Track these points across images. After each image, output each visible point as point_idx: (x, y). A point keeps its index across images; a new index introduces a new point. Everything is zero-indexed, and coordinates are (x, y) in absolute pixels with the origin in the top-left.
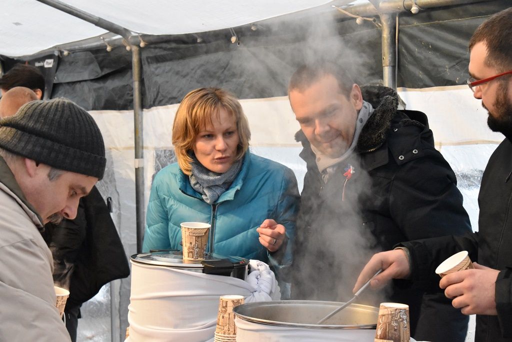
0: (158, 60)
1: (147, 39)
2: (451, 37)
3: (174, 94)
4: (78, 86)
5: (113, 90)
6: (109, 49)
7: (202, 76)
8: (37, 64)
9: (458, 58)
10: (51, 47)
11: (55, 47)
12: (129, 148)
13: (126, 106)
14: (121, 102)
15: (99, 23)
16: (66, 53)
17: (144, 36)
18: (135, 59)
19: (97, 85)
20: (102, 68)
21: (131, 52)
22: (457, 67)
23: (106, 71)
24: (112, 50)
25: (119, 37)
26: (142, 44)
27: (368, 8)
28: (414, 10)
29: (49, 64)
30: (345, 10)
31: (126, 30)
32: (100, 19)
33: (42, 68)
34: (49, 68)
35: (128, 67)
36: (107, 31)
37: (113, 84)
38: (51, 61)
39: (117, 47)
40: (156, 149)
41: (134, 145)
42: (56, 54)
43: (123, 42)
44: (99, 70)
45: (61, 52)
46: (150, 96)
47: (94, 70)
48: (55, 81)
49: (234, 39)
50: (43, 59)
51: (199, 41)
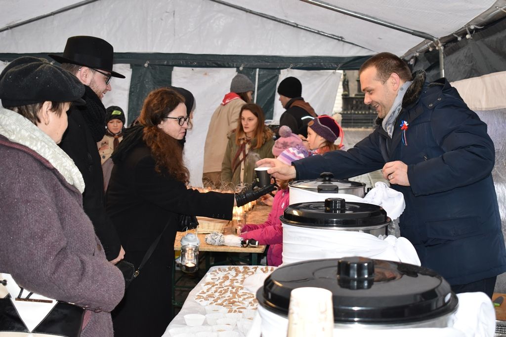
6: (431, 49)
8: (409, 63)
10: (407, 51)
11: (410, 51)
15: (415, 33)
16: (417, 54)
18: (442, 56)
20: (430, 62)
21: (438, 50)
23: (432, 63)
25: (432, 42)
32: (415, 31)
34: (412, 65)
36: (424, 39)
38: (412, 60)
43: (434, 45)
47: (427, 65)
49: (468, 36)
50: (409, 61)
51: (459, 39)
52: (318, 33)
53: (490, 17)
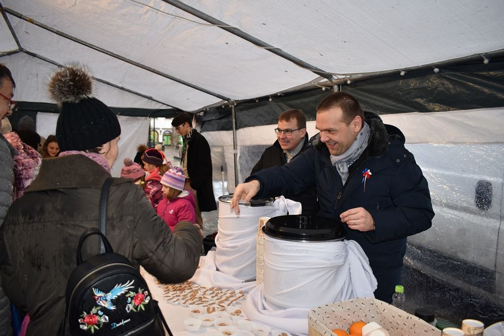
0: (241, 110)
1: (237, 102)
2: (366, 94)
3: (246, 124)
4: (211, 122)
5: (224, 123)
6: (223, 107)
7: (257, 116)
8: (198, 114)
9: (369, 103)
10: (202, 107)
11: (204, 107)
12: (231, 146)
13: (229, 129)
14: (228, 127)
15: (219, 96)
16: (208, 109)
17: (236, 101)
18: (233, 111)
19: (218, 121)
21: (231, 108)
22: (369, 107)
23: (222, 116)
24: (225, 107)
25: (227, 102)
26: (235, 104)
27: (327, 83)
28: (349, 82)
29: (202, 114)
30: (317, 84)
31: (229, 99)
32: (218, 95)
33: (200, 115)
35: (230, 113)
36: (222, 100)
37: (224, 120)
38: (203, 113)
39: (227, 106)
40: (240, 146)
41: (233, 144)
42: (205, 109)
43: (228, 104)
44: (219, 115)
45: (207, 109)
46: (238, 125)
47: (218, 115)
48: (203, 120)
49: (270, 100)
50: (200, 112)
51: (257, 101)
52: (136, 94)
53: (298, 89)
